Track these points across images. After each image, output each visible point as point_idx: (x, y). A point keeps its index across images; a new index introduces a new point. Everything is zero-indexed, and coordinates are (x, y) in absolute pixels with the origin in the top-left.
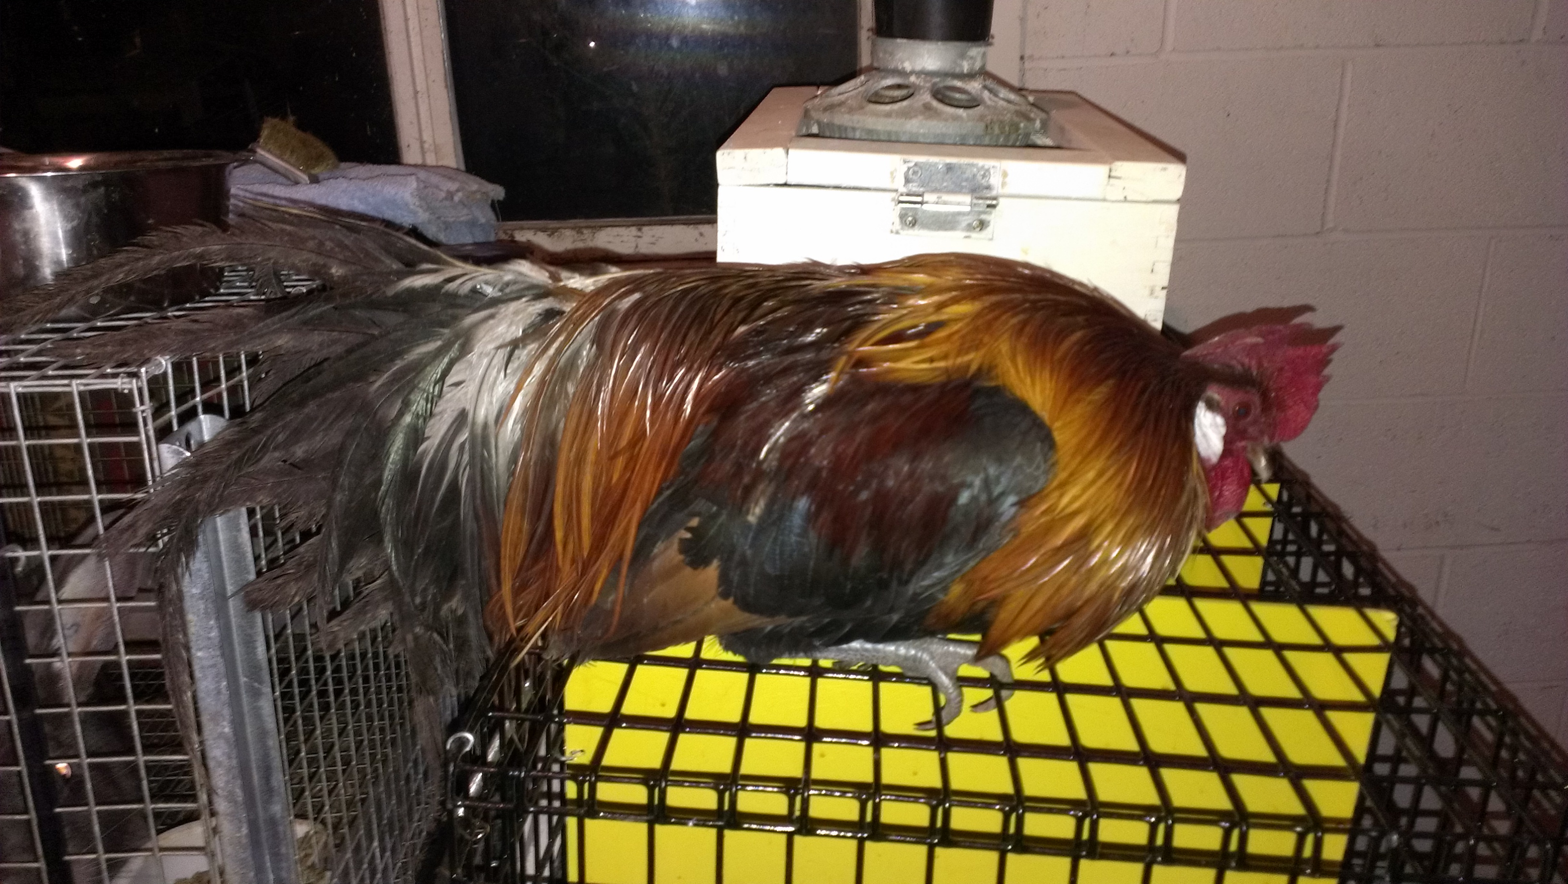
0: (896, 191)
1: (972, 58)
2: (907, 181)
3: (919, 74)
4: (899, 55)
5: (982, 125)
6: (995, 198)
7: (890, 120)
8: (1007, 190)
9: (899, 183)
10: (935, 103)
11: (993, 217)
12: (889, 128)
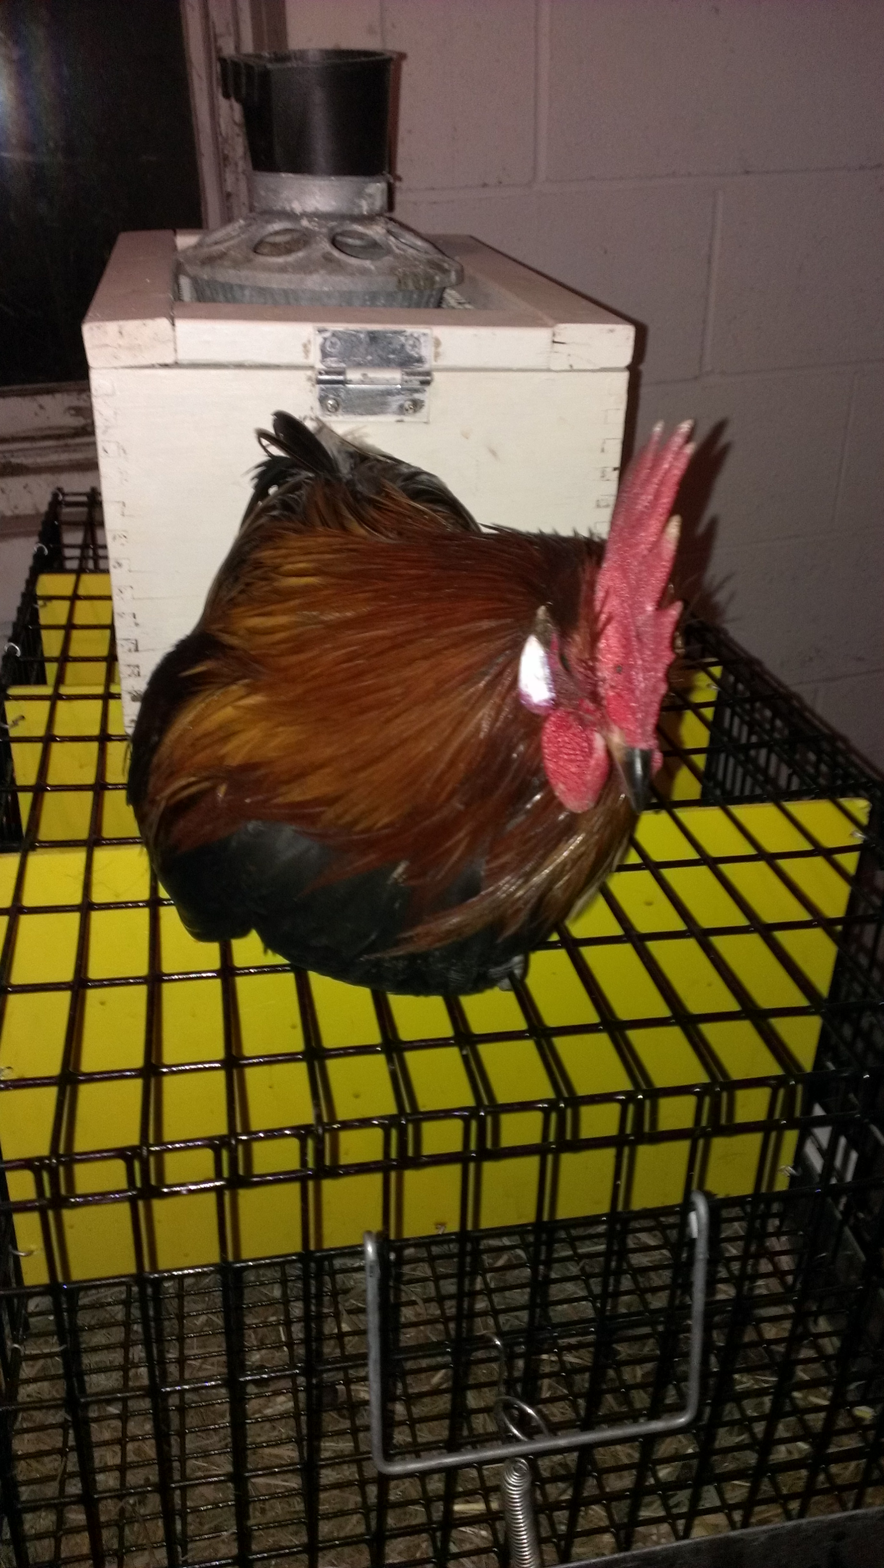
0: (312, 368)
1: (370, 196)
2: (325, 355)
3: (311, 216)
4: (285, 194)
5: (394, 280)
6: (428, 373)
7: (286, 276)
8: (442, 362)
9: (315, 357)
10: (336, 253)
11: (427, 396)
12: (286, 286)
